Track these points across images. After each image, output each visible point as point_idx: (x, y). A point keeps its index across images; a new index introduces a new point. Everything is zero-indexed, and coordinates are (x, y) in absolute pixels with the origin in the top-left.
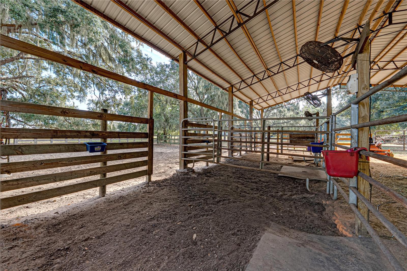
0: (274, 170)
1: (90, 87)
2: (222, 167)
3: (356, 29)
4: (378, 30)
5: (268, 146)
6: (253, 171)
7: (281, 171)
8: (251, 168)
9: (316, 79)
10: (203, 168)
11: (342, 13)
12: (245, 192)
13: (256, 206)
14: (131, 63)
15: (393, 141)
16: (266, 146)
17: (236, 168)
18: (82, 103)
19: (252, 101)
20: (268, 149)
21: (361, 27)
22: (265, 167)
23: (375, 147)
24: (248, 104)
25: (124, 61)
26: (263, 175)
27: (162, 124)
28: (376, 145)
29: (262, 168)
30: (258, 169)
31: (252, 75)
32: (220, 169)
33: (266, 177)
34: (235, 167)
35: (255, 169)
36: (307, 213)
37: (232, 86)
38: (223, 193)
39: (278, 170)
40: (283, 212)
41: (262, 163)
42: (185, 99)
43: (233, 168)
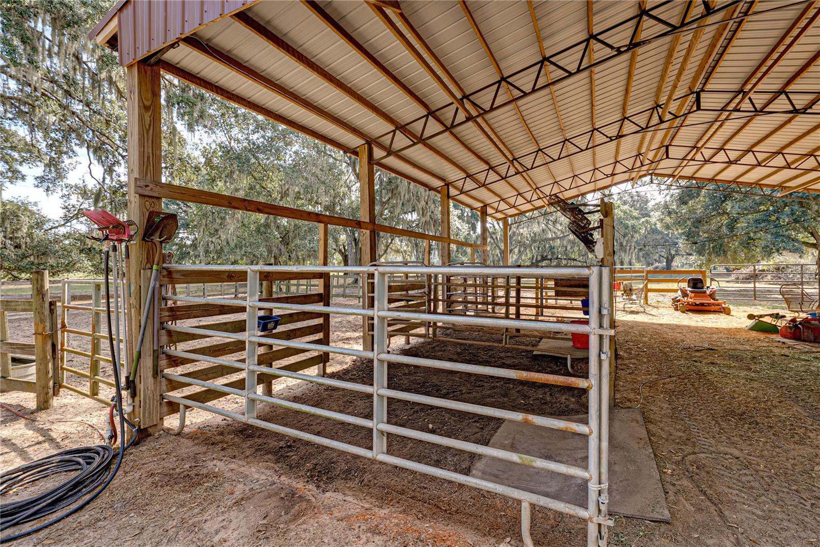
0: (527, 345)
1: (70, 153)
2: (434, 344)
3: (653, 108)
4: (685, 115)
5: (518, 292)
6: (490, 349)
7: (538, 347)
8: (487, 344)
9: (604, 170)
10: (401, 347)
11: (627, 91)
12: (481, 381)
13: (499, 396)
14: (199, 106)
15: (762, 278)
16: (513, 293)
17: (461, 344)
18: (50, 196)
19: (486, 206)
20: (518, 297)
21: (660, 106)
22: (512, 340)
23: (706, 297)
24: (478, 211)
25: (182, 101)
26: (509, 354)
27: (274, 249)
28: (708, 292)
29: (506, 344)
30: (501, 345)
31: (486, 167)
32: (433, 348)
33: (513, 357)
34: (458, 344)
35: (496, 344)
36: (563, 399)
37: (448, 185)
38: (450, 383)
39: (533, 346)
40: (534, 400)
41: (506, 336)
42: (371, 226)
43: (455, 345)
